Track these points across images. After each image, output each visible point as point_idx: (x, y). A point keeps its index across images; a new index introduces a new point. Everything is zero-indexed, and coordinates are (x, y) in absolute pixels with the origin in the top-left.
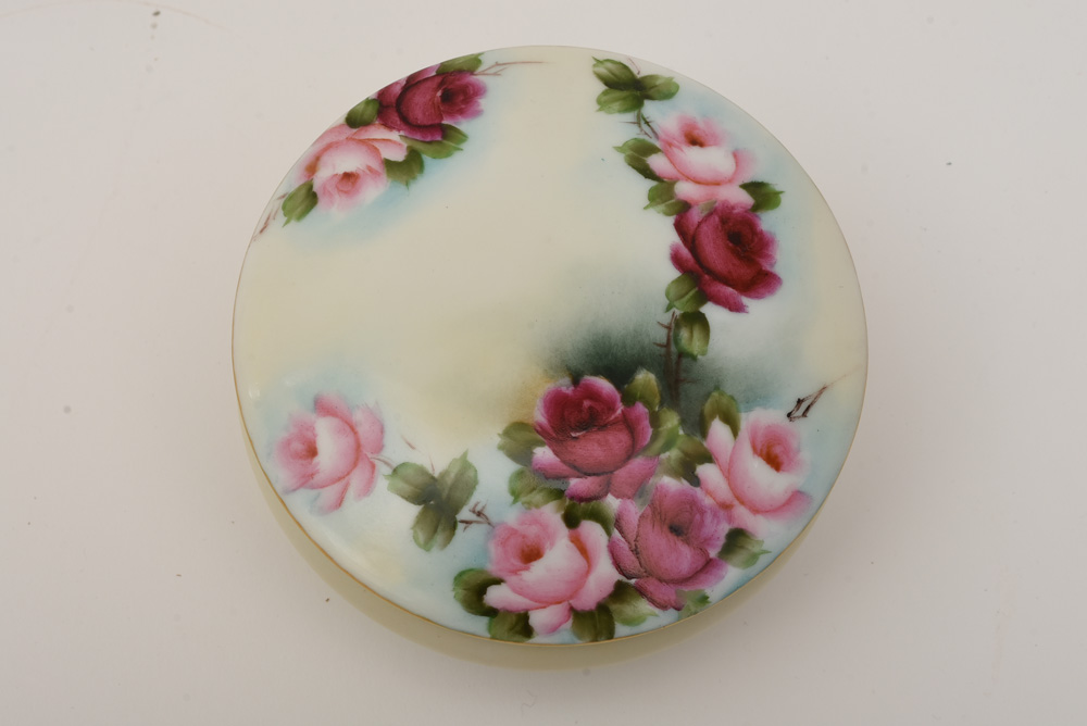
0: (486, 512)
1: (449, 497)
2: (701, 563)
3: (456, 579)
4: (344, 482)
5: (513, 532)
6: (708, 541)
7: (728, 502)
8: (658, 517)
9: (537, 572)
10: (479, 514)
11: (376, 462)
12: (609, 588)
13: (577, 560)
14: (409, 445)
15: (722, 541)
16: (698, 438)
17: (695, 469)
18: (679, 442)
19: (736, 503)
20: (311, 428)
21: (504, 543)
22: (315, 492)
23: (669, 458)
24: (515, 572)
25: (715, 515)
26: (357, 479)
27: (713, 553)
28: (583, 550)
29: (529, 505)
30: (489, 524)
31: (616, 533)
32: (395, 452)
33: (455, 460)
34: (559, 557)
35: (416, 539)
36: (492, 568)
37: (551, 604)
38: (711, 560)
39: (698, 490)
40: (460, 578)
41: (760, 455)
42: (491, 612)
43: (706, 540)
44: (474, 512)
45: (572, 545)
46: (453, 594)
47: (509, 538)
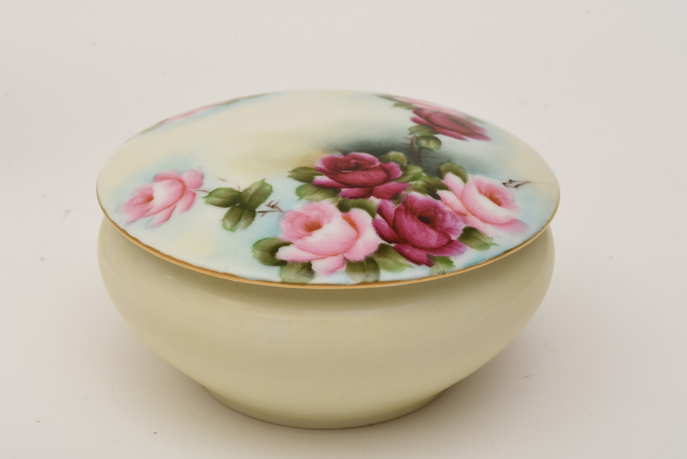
0: (278, 205)
1: (250, 200)
2: (445, 241)
3: (254, 245)
4: (172, 207)
5: (299, 215)
6: (450, 230)
7: (463, 212)
8: (410, 211)
9: (317, 237)
10: (273, 207)
11: (197, 192)
12: (375, 248)
13: (349, 231)
14: (223, 180)
15: (461, 232)
16: (437, 178)
17: (436, 191)
18: (423, 178)
19: (468, 213)
20: (151, 190)
21: (292, 222)
22: (150, 218)
23: (416, 184)
24: (301, 237)
25: (453, 217)
26: (181, 205)
27: (454, 238)
28: (353, 224)
29: (311, 200)
30: (281, 211)
31: (378, 217)
32: (211, 184)
33: (256, 183)
34: (334, 228)
35: (224, 226)
36: (282, 236)
37: (329, 256)
38: (453, 241)
39: (440, 203)
40: (257, 245)
41: (485, 195)
42: (282, 263)
43: (448, 229)
44: (269, 206)
45: (344, 221)
46: (252, 254)
47: (296, 218)
